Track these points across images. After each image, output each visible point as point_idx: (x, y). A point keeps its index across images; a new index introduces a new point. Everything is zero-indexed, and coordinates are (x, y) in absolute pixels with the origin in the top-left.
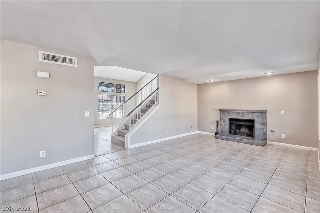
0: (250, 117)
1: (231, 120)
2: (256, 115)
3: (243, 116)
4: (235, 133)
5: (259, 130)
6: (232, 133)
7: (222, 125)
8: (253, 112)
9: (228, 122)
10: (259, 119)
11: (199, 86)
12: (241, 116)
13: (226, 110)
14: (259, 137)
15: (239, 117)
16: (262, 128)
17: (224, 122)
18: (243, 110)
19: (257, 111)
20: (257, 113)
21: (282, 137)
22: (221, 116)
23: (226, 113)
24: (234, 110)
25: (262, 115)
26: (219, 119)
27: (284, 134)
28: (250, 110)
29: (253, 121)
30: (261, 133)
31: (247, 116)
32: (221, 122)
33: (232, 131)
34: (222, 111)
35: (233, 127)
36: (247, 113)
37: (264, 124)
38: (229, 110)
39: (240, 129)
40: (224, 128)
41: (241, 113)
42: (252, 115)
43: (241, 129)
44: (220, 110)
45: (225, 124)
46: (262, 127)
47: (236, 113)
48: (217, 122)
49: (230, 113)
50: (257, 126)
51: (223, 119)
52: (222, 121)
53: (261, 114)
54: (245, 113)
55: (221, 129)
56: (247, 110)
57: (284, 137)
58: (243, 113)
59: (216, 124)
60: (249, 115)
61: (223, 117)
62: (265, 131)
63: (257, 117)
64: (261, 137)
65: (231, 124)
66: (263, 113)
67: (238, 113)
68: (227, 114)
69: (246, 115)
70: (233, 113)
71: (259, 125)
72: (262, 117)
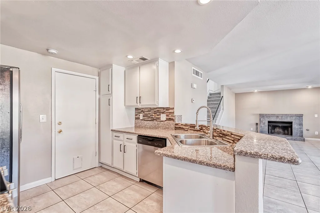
0: (288, 120)
1: (269, 122)
2: (294, 118)
3: (282, 119)
4: (272, 133)
5: (296, 129)
6: (269, 133)
7: (262, 126)
8: (291, 116)
9: (267, 124)
10: (296, 121)
11: (237, 95)
12: (280, 119)
13: (266, 114)
14: (297, 135)
15: (278, 120)
16: (299, 128)
17: (264, 124)
18: (282, 114)
19: (295, 115)
21: (316, 134)
22: (260, 119)
23: (265, 117)
24: (274, 114)
26: (258, 122)
27: (317, 132)
28: (289, 115)
29: (291, 123)
30: (298, 131)
31: (286, 119)
32: (260, 124)
33: (270, 131)
34: (262, 116)
35: (270, 128)
36: (285, 117)
37: (301, 125)
38: (269, 114)
39: (274, 129)
40: (264, 129)
41: (280, 117)
42: (290, 118)
43: (276, 129)
44: (260, 114)
45: (264, 126)
47: (276, 117)
48: (257, 124)
49: (269, 117)
50: (295, 126)
51: (262, 122)
52: (262, 123)
53: (298, 117)
54: (283, 117)
55: (261, 130)
56: (286, 115)
58: (282, 117)
59: (255, 126)
60: (287, 118)
61: (263, 120)
62: (302, 130)
63: (295, 119)
64: (298, 134)
65: (269, 125)
66: (301, 116)
67: (277, 117)
68: (267, 117)
69: (284, 118)
70: (272, 116)
71: (297, 125)
72: (299, 119)
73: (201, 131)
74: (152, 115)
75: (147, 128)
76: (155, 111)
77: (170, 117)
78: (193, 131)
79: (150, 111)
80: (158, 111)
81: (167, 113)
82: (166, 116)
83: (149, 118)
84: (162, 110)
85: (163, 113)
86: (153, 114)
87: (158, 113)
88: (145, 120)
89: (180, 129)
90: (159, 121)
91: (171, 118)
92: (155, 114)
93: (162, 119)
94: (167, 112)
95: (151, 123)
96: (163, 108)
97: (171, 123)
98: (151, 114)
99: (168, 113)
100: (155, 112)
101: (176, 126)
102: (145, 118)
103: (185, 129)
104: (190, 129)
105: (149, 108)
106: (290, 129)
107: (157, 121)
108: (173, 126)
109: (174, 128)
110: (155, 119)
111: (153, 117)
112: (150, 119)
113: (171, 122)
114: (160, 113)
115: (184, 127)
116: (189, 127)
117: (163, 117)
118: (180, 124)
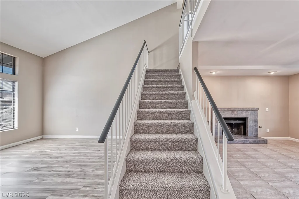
0: (243, 116)
2: (249, 113)
3: (237, 114)
5: (252, 127)
8: (247, 110)
10: (252, 117)
12: (235, 115)
14: (252, 134)
15: (233, 116)
16: (255, 126)
18: (239, 108)
19: (252, 108)
20: (250, 111)
21: (267, 132)
24: (230, 108)
25: (255, 113)
27: (268, 129)
28: (245, 108)
29: (245, 119)
30: (254, 130)
36: (241, 112)
37: (256, 121)
38: (224, 109)
41: (235, 111)
42: (246, 113)
46: (254, 124)
47: (231, 112)
49: (224, 112)
50: (250, 124)
53: (253, 112)
54: (239, 112)
56: (243, 108)
57: (268, 132)
60: (243, 113)
62: (257, 128)
63: (250, 114)
64: (254, 134)
66: (255, 110)
69: (240, 113)
70: (226, 111)
71: (252, 122)
72: (254, 115)
106: (242, 127)
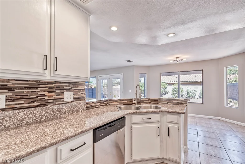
73: (108, 104)
74: (44, 95)
75: (28, 124)
76: (50, 88)
77: (79, 95)
78: (102, 106)
79: (37, 88)
80: (58, 87)
81: (75, 91)
82: (73, 95)
83: (33, 102)
84: (67, 86)
85: (68, 90)
86: (47, 94)
87: (59, 91)
88: (15, 109)
89: (91, 108)
90: (60, 104)
91: (81, 96)
92: (50, 92)
93: (66, 100)
94: (74, 89)
95: (41, 111)
96: (69, 83)
97: (82, 103)
98: (39, 93)
99: (77, 90)
100: (51, 90)
101: (87, 106)
102: (16, 104)
103: (96, 107)
104: (100, 105)
105: (35, 81)
107: (56, 104)
108: (84, 107)
109: (85, 109)
110: (52, 101)
111: (47, 98)
112: (36, 104)
113: (81, 101)
114: (62, 91)
115: (95, 105)
116: (100, 103)
117: (69, 96)
118: (91, 102)
